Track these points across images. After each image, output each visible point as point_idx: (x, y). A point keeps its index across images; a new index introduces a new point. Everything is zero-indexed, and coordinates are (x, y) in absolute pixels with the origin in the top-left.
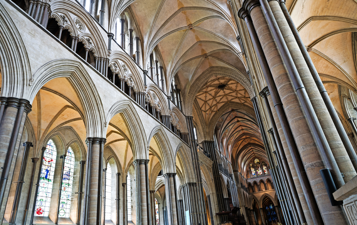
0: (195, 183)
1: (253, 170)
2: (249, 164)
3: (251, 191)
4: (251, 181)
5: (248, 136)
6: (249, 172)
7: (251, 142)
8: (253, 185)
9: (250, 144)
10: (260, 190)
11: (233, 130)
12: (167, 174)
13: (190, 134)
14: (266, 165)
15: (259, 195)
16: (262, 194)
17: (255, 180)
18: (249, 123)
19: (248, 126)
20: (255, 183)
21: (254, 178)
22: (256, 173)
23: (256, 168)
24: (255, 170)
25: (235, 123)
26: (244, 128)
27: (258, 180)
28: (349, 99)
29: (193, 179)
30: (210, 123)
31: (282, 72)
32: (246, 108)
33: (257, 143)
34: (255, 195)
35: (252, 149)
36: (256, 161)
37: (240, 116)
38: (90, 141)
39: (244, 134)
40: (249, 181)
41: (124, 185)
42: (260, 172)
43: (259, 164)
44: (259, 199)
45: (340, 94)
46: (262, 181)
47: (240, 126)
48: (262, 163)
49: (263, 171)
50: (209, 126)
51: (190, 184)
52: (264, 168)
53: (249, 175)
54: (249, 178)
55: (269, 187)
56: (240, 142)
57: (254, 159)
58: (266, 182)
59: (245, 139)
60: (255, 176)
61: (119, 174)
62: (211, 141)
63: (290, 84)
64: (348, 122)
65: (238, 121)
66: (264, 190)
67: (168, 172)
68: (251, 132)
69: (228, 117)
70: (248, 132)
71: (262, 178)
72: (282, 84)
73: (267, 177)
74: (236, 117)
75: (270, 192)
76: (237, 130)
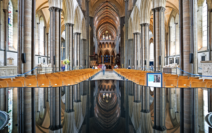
0: (86, 40)
1: (104, 36)
2: (102, 33)
3: (100, 47)
4: (102, 42)
5: (108, 18)
6: (101, 37)
7: (108, 21)
8: (102, 44)
9: (107, 22)
10: (105, 47)
11: (102, 12)
12: (77, 33)
13: (86, 12)
14: (111, 35)
15: (104, 49)
16: (105, 49)
17: (104, 41)
18: (112, 11)
19: (111, 12)
20: (103, 43)
21: (103, 40)
22: (105, 38)
23: (105, 36)
24: (105, 37)
25: (105, 9)
26: (108, 13)
27: (105, 42)
28: (175, 18)
29: (85, 37)
30: (94, 6)
31: (188, 16)
32: (116, 3)
33: (111, 23)
34: (102, 49)
35: (107, 25)
36: (107, 32)
37: (110, 6)
38: (54, 9)
39: (107, 16)
40: (100, 41)
41: (47, 34)
42: (107, 38)
43: (108, 34)
44: (103, 51)
45: (171, 14)
46: (107, 43)
47: (107, 11)
48: (110, 34)
49: (109, 38)
50: (93, 7)
51: (83, 39)
52: (110, 36)
53: (101, 39)
54: (101, 40)
55: (110, 46)
56: (103, 20)
57: (106, 30)
58: (109, 44)
59: (106, 19)
60: (104, 40)
61: (45, 27)
62: (92, 17)
63: (189, 22)
64: (168, 28)
65: (107, 8)
66: (107, 47)
67: (77, 32)
68: (111, 16)
69: (103, 4)
70: (110, 16)
71: (107, 41)
72: (187, 20)
73: (110, 41)
74: (107, 6)
75: (110, 49)
76: (104, 13)
